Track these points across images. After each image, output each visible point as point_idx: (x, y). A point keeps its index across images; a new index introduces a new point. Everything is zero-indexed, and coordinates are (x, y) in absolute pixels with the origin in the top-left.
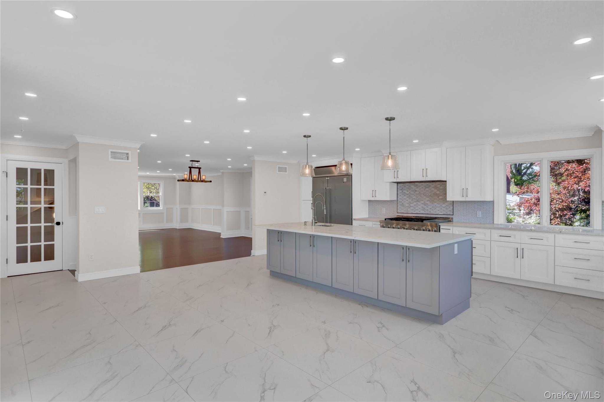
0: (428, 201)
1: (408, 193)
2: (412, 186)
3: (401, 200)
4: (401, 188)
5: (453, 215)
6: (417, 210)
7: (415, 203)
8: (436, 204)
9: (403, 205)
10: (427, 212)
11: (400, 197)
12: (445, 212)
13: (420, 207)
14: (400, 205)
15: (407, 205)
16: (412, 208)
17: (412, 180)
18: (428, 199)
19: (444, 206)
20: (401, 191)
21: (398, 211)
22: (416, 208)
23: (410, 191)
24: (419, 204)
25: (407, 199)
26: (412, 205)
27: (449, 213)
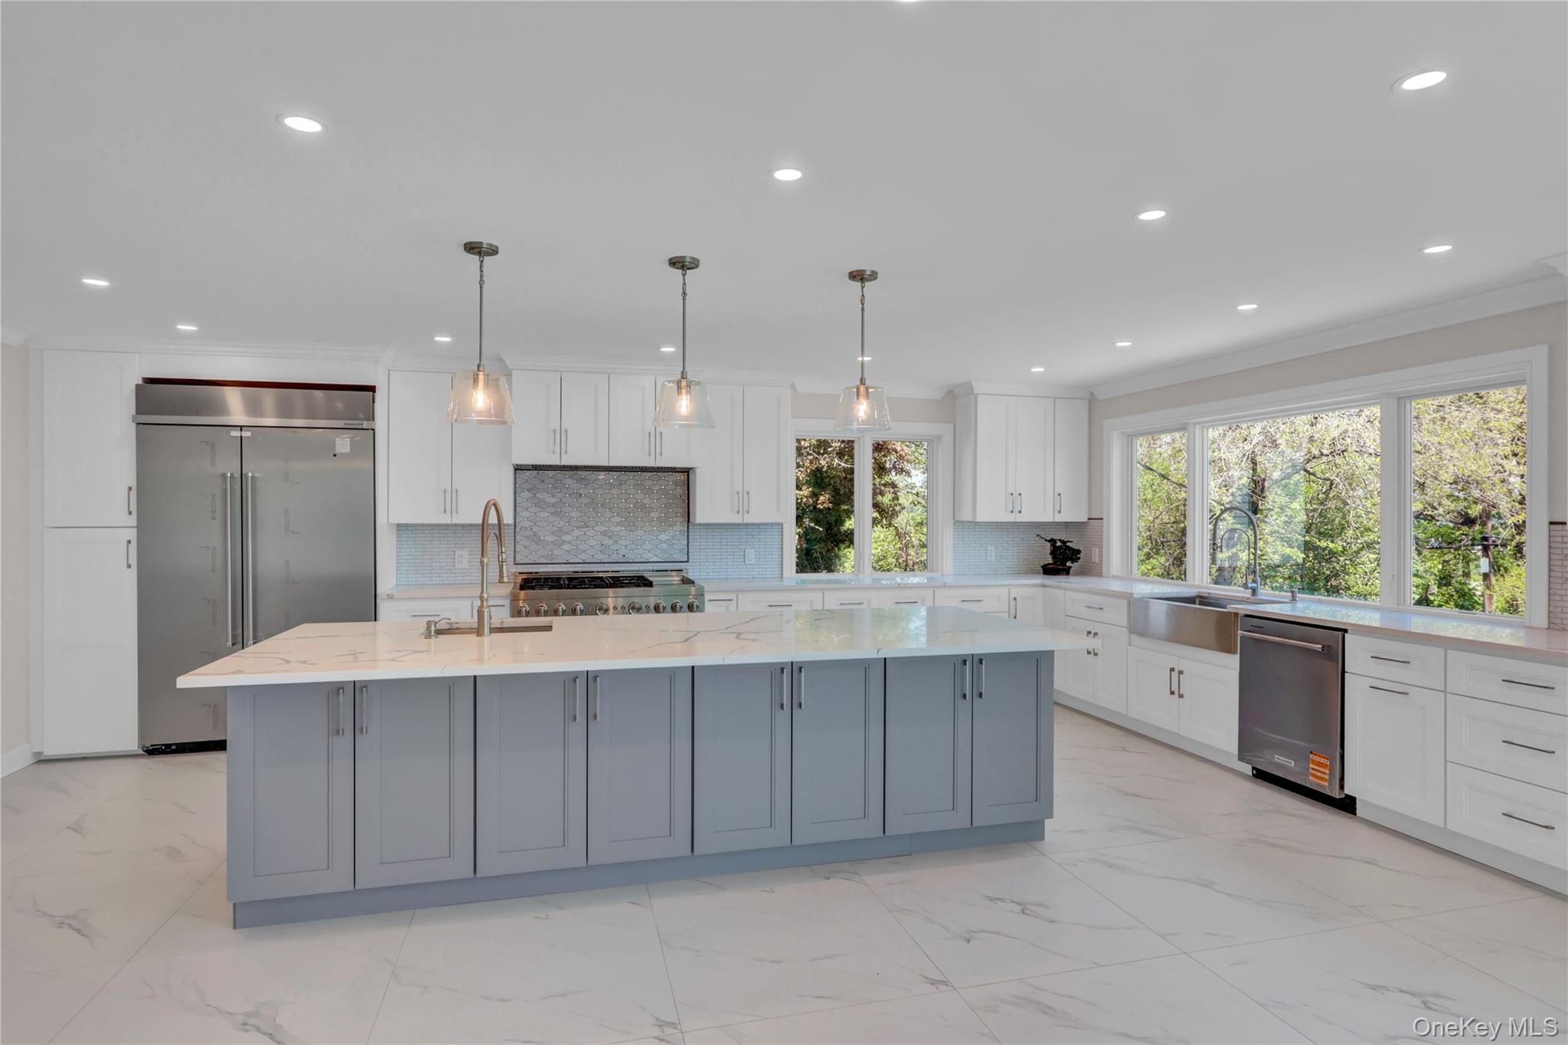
0: (618, 524)
1: (552, 500)
2: (569, 481)
3: (527, 524)
4: (527, 486)
5: (688, 562)
6: (584, 551)
7: (576, 533)
8: (640, 532)
9: (535, 538)
10: (614, 558)
11: (526, 514)
12: (665, 556)
13: (593, 542)
14: (527, 537)
15: (550, 538)
16: (566, 547)
17: (612, 464)
18: (618, 519)
19: (663, 537)
20: (527, 494)
21: (518, 556)
22: (582, 547)
23: (559, 496)
24: (591, 533)
25: (551, 519)
26: (567, 538)
27: (677, 557)
